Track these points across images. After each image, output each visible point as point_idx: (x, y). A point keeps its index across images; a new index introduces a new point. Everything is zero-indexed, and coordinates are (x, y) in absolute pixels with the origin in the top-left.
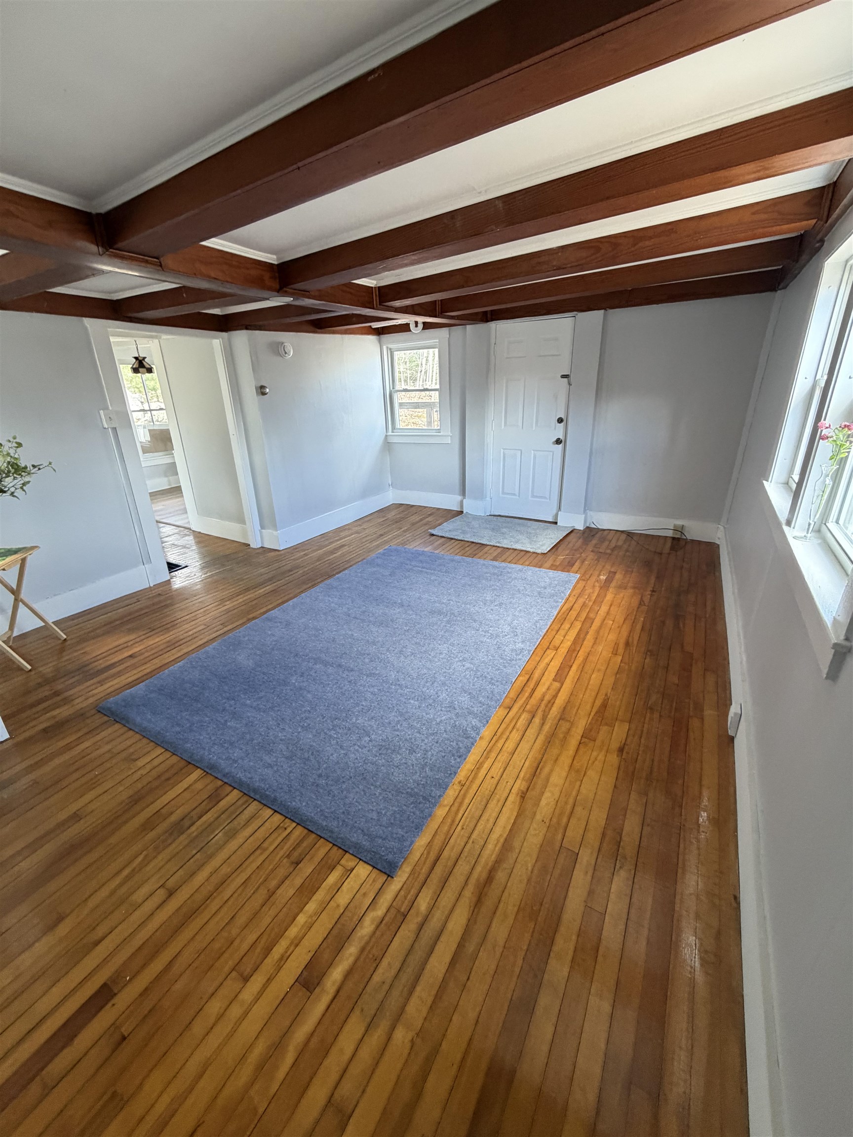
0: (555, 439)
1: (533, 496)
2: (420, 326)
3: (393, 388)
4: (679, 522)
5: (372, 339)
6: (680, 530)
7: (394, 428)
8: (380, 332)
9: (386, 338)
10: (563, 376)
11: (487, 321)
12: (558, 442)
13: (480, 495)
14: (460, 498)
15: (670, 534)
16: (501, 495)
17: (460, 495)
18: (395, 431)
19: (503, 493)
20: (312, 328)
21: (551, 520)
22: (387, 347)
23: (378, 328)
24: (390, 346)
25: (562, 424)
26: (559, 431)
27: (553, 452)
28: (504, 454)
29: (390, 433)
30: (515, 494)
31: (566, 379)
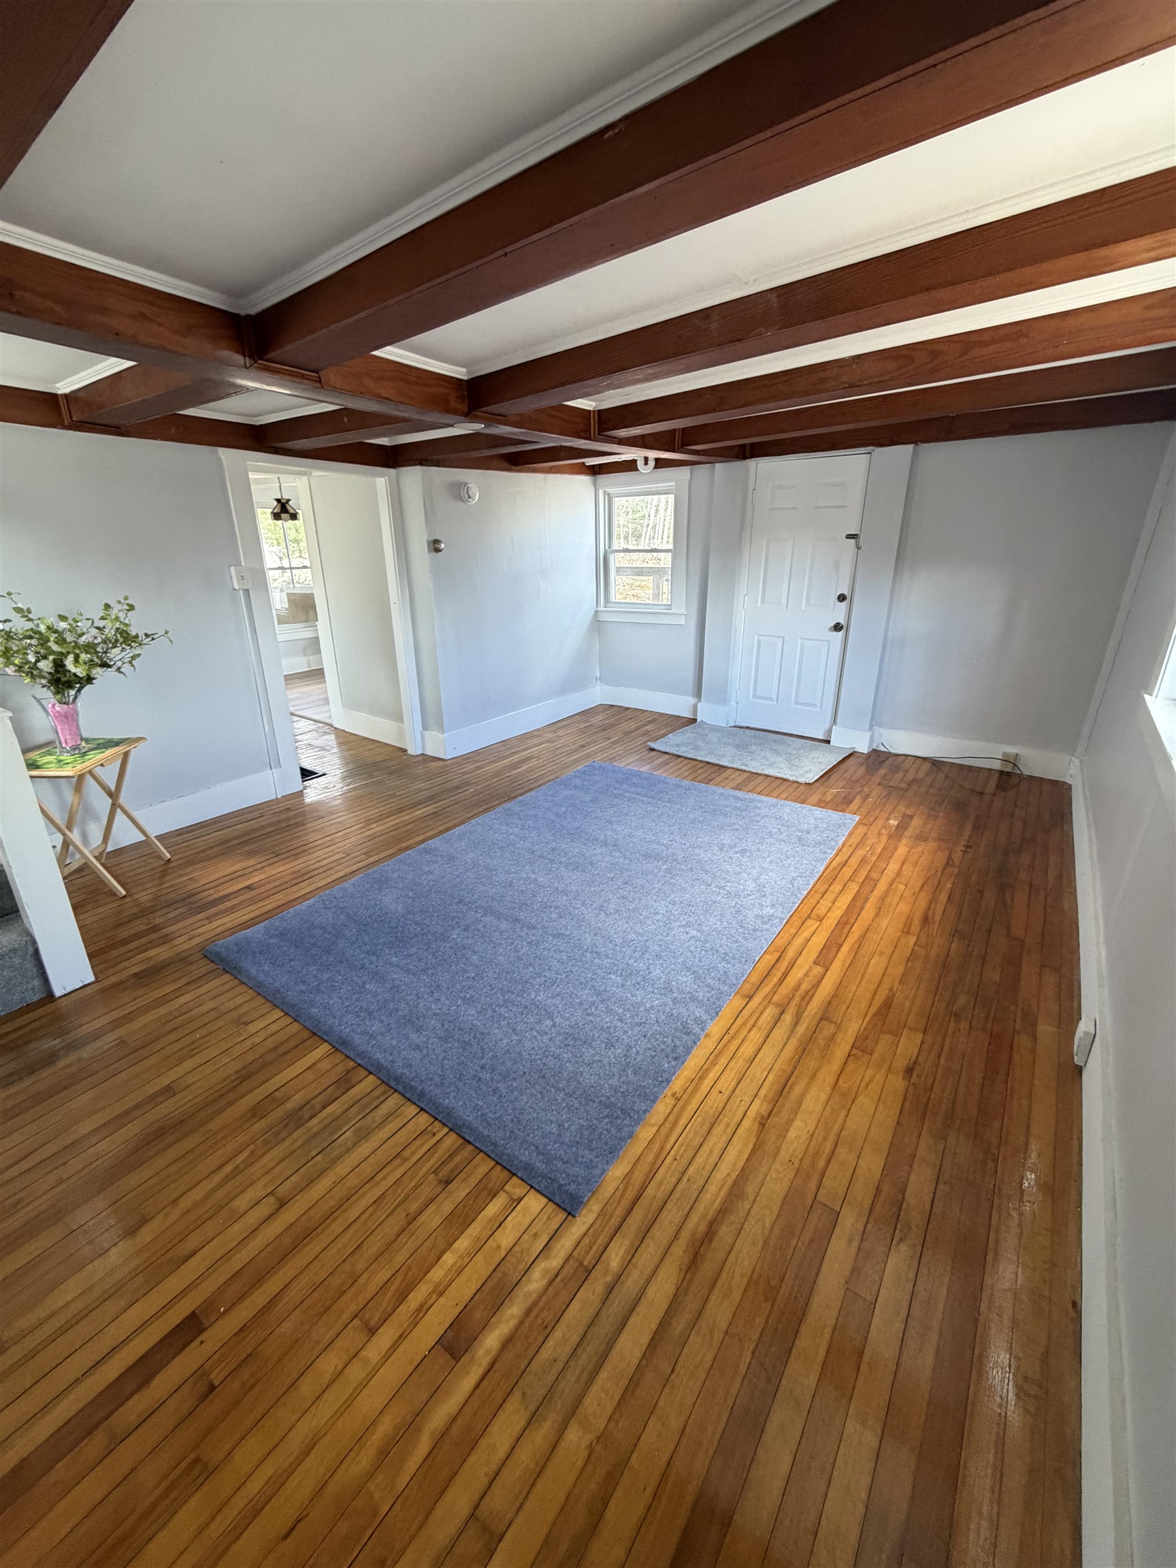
0: (833, 624)
1: (797, 703)
2: (652, 464)
3: (610, 548)
4: (1012, 750)
5: (585, 480)
6: (1012, 760)
7: (607, 601)
8: (595, 471)
9: (603, 479)
10: (850, 536)
11: (745, 458)
12: (838, 627)
13: (722, 697)
14: (693, 700)
15: (997, 765)
16: (751, 699)
17: (693, 696)
18: (608, 605)
19: (755, 696)
20: (507, 465)
21: (821, 738)
22: (605, 492)
23: (594, 466)
24: (609, 490)
25: (844, 603)
26: (839, 613)
27: (829, 642)
28: (759, 642)
29: (601, 608)
30: (771, 699)
31: (853, 541)
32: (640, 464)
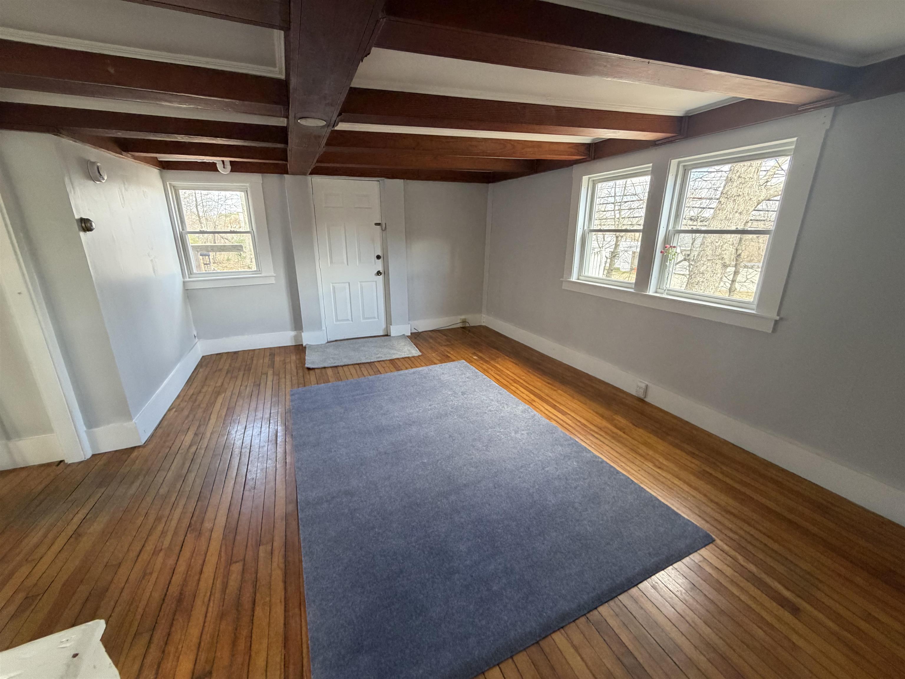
0: (376, 272)
1: (364, 318)
2: (229, 167)
3: (183, 230)
4: (463, 317)
5: (155, 172)
6: (464, 322)
7: (191, 273)
8: (165, 166)
9: (171, 174)
10: (377, 224)
12: (379, 273)
13: (317, 325)
14: (293, 333)
15: (460, 325)
16: (335, 322)
17: (292, 330)
18: (191, 276)
19: (337, 320)
21: (382, 334)
22: (170, 184)
23: (162, 161)
24: (174, 183)
25: (380, 260)
26: (379, 266)
27: (376, 282)
28: (334, 288)
29: (187, 279)
30: (348, 320)
31: (378, 227)
32: (219, 167)
